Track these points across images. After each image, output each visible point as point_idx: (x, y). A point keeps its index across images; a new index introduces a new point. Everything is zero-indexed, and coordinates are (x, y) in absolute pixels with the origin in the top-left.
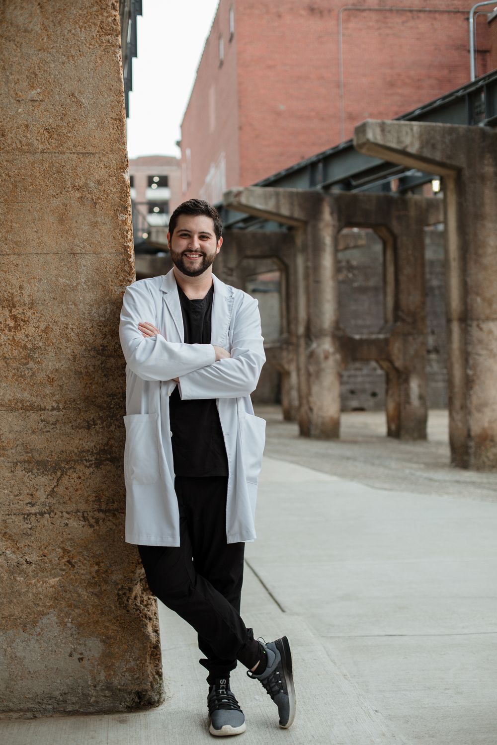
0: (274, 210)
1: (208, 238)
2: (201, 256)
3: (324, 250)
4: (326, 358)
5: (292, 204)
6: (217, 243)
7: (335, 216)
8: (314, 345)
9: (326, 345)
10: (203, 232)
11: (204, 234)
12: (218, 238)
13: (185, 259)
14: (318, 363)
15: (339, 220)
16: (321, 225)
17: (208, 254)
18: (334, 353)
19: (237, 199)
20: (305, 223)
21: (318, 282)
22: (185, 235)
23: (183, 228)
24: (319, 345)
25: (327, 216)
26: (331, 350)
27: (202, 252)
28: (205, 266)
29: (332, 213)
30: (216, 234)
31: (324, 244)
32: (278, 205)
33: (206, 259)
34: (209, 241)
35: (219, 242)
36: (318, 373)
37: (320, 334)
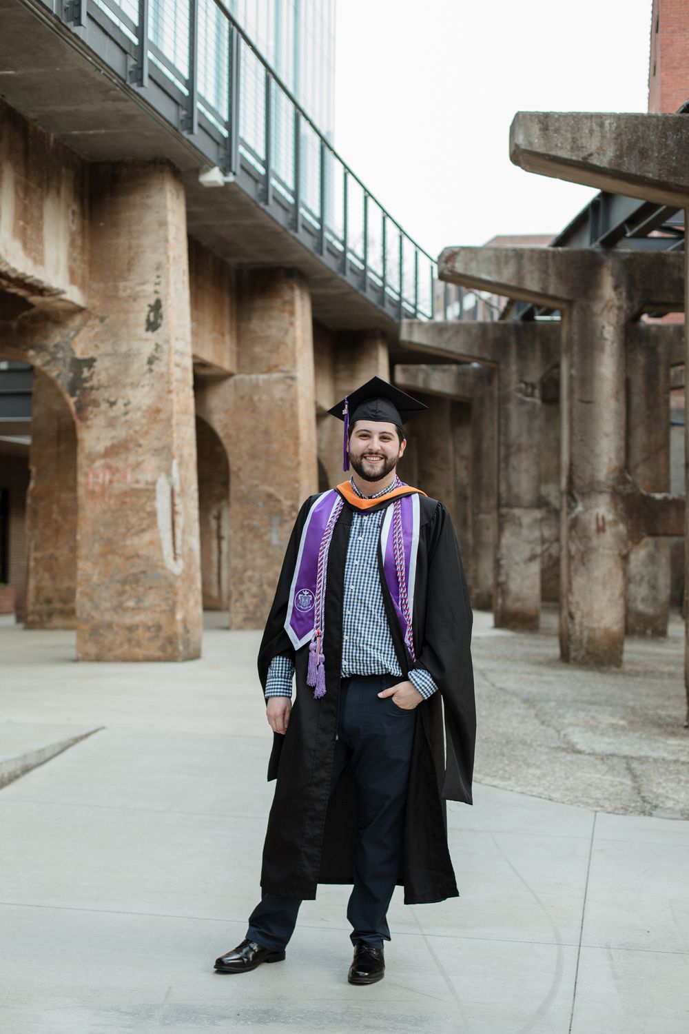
0: (513, 283)
1: (390, 439)
2: (382, 458)
3: (602, 350)
4: (600, 530)
5: (545, 272)
6: (400, 446)
7: (623, 290)
8: (580, 508)
9: (602, 508)
10: (384, 432)
11: (385, 435)
12: (401, 440)
13: (364, 462)
14: (585, 538)
15: (630, 298)
16: (598, 307)
17: (389, 457)
18: (615, 523)
19: (449, 265)
20: (570, 303)
21: (588, 402)
22: (365, 436)
23: (363, 428)
24: (586, 509)
25: (608, 291)
26: (610, 517)
27: (383, 455)
28: (386, 471)
29: (616, 287)
30: (399, 435)
31: (603, 338)
32: (519, 274)
33: (388, 462)
34: (391, 442)
35: (402, 445)
36: (585, 556)
37: (592, 489)
